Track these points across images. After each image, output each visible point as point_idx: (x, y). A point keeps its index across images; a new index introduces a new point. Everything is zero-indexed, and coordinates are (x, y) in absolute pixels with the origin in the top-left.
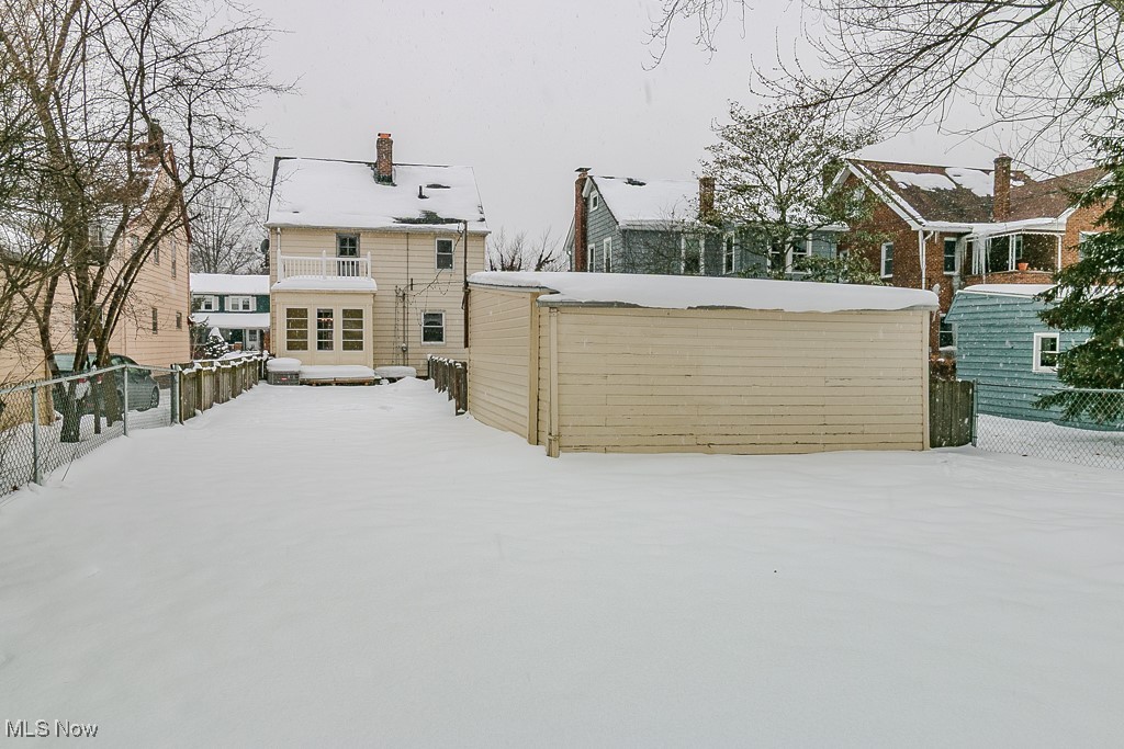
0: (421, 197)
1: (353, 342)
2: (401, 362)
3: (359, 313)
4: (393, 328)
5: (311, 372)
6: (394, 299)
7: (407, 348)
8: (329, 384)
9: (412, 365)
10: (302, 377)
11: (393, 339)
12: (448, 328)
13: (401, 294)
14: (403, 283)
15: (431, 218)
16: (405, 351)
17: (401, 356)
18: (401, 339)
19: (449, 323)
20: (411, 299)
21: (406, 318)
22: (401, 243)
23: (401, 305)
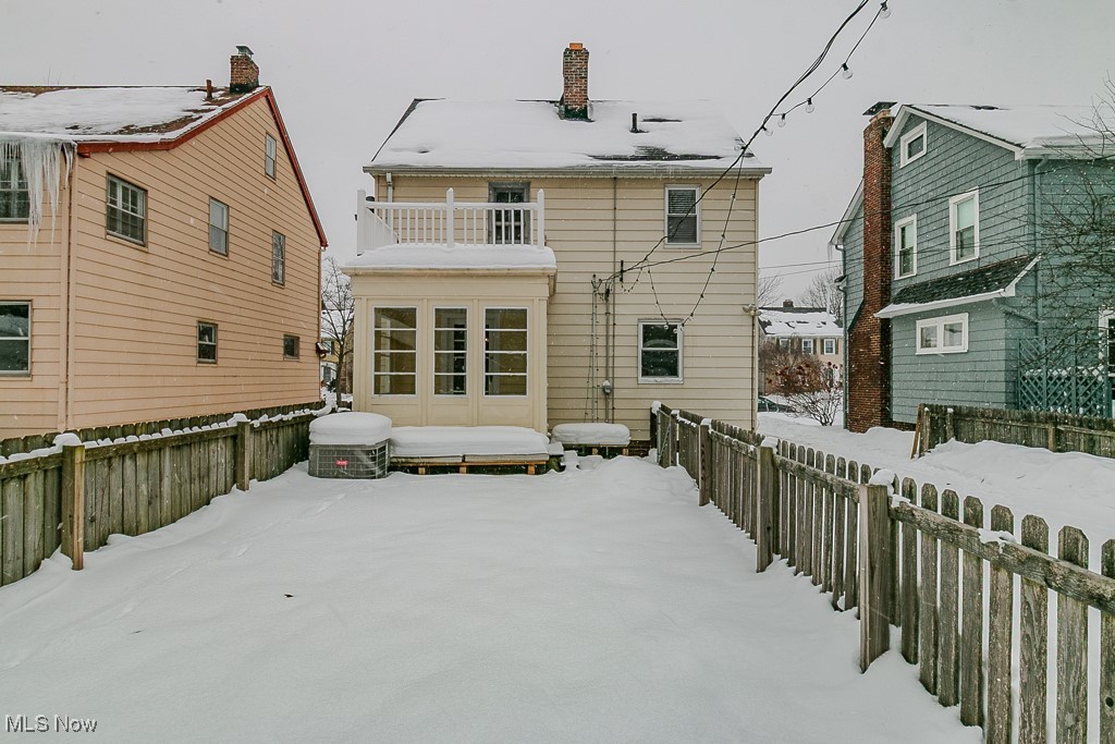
0: (635, 130)
1: (507, 378)
2: (602, 415)
3: (519, 317)
4: (586, 351)
5: (416, 440)
6: (589, 299)
7: (612, 389)
8: (454, 469)
9: (622, 421)
10: (391, 454)
11: (585, 372)
12: (689, 352)
13: (602, 290)
14: (606, 270)
15: (656, 154)
16: (608, 393)
17: (601, 404)
18: (602, 373)
19: (689, 342)
20: (618, 299)
21: (611, 333)
22: (602, 197)
23: (601, 309)
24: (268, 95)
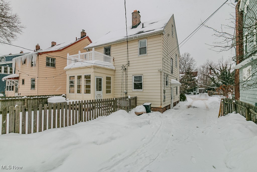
0: (143, 28)
4: (121, 83)
7: (127, 92)
11: (121, 88)
12: (145, 83)
14: (125, 64)
18: (124, 88)
19: (145, 80)
21: (127, 79)
22: (124, 46)
23: (125, 73)
24: (88, 38)
